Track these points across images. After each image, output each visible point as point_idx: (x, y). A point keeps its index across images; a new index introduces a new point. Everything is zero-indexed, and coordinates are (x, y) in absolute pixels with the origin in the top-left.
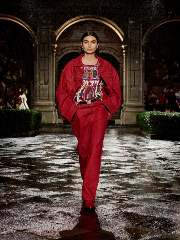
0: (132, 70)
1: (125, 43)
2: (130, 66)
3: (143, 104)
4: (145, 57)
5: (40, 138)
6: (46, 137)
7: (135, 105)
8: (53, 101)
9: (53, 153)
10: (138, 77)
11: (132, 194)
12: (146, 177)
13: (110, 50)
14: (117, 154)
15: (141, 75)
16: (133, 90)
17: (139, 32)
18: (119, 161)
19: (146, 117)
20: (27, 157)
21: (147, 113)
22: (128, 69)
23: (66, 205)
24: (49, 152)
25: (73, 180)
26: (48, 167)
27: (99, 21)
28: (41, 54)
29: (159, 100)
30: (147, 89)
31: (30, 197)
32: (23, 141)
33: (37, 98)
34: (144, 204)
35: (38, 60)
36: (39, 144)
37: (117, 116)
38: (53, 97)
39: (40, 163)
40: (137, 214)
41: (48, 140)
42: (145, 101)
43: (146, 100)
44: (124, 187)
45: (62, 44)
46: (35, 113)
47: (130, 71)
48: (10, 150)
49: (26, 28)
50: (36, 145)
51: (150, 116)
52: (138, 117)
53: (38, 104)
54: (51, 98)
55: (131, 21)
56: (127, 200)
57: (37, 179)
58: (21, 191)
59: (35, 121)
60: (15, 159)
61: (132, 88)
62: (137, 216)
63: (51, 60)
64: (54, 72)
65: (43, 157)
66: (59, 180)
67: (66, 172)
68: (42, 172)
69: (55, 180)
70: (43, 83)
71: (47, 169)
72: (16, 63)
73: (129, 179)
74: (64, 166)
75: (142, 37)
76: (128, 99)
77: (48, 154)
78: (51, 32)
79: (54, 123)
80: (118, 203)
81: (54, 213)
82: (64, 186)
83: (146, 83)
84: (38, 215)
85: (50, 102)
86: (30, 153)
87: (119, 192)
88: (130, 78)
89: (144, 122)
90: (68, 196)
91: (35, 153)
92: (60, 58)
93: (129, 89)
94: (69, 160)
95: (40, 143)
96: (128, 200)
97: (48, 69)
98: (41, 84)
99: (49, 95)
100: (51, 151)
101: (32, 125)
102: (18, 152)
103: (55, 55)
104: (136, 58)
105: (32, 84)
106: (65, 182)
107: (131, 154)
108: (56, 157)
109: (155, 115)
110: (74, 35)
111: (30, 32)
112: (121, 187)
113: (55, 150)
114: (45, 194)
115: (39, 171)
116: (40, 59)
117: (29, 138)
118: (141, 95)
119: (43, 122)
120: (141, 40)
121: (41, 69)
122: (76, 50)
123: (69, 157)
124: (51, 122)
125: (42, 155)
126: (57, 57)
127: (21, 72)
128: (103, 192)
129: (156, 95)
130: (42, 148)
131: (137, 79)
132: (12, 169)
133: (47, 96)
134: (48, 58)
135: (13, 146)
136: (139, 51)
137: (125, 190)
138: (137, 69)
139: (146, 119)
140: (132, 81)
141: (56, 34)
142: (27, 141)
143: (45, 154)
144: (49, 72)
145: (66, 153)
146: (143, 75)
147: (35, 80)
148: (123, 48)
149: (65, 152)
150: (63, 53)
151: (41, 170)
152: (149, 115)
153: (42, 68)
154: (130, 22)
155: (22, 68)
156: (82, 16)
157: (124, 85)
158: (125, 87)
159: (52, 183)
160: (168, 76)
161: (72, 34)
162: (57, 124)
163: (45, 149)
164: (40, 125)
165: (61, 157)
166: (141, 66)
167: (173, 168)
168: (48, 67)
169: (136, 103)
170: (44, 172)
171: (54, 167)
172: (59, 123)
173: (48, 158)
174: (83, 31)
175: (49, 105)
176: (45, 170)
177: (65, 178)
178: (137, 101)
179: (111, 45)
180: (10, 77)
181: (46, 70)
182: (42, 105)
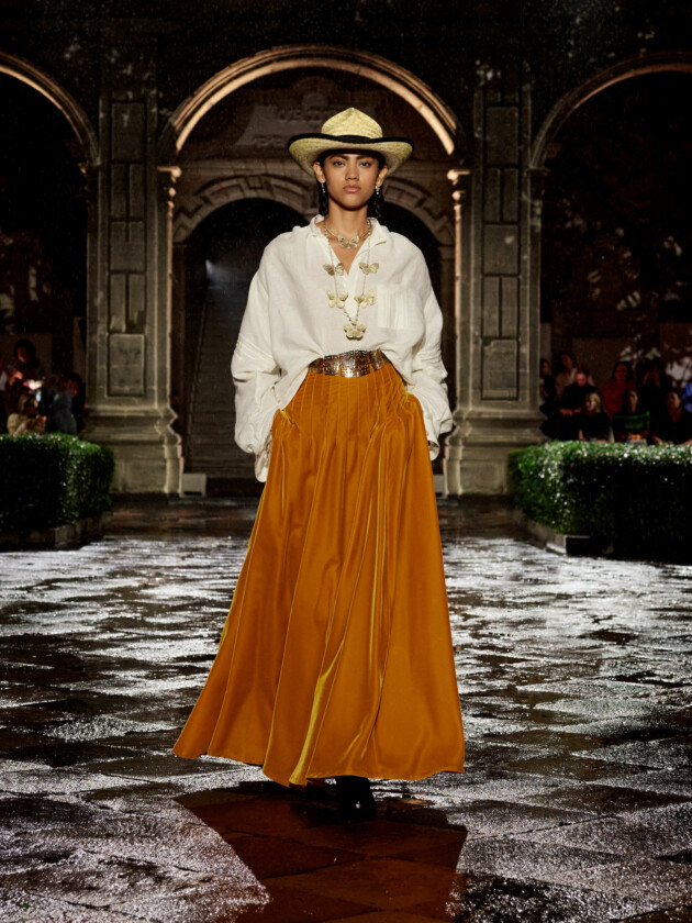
0: (490, 271)
1: (462, 162)
2: (483, 256)
3: (533, 411)
4: (543, 217)
5: (99, 552)
7: (501, 416)
8: (162, 399)
9: (138, 615)
10: (516, 300)
12: (501, 716)
13: (399, 189)
15: (526, 291)
16: (495, 353)
17: (517, 114)
19: (548, 465)
20: (29, 631)
21: (551, 450)
22: (475, 269)
23: (146, 831)
24: (125, 611)
26: (107, 673)
27: (352, 68)
28: (113, 207)
29: (599, 394)
30: (553, 350)
31: (2, 797)
32: (28, 567)
33: (99, 387)
35: (103, 229)
36: (90, 578)
38: (162, 381)
39: (76, 657)
41: (125, 563)
42: (545, 399)
43: (547, 395)
45: (201, 164)
46: (83, 449)
47: (480, 277)
50: (74, 585)
51: (564, 461)
52: (517, 464)
53: (102, 414)
54: (155, 388)
55: (486, 71)
57: (48, 724)
59: (85, 482)
61: (491, 349)
63: (156, 234)
64: (165, 282)
65: (94, 634)
66: (138, 729)
67: (177, 696)
68: (75, 696)
69: (121, 727)
70: (124, 328)
71: (97, 685)
72: (11, 245)
74: (175, 667)
75: (529, 137)
76: (474, 394)
77: (116, 619)
79: (167, 490)
81: (85, 866)
82: (155, 753)
83: (548, 327)
85: (152, 403)
86: (46, 614)
88: (482, 304)
90: (164, 793)
91: (63, 615)
92: (192, 224)
93: (475, 351)
94: (198, 646)
95: (93, 573)
97: (142, 269)
98: (111, 332)
99: (149, 374)
100: (133, 607)
101: (71, 497)
103: (174, 209)
104: (512, 223)
105: (77, 331)
106: (164, 735)
107: (461, 618)
108: (149, 633)
109: (586, 455)
110: (251, 130)
111: (68, 117)
113: (151, 602)
114: (68, 788)
115: (67, 691)
116: (110, 228)
117: (53, 554)
118: (525, 374)
119: (119, 488)
120: (526, 149)
121: (112, 268)
122: (262, 188)
123: (201, 632)
124: (155, 489)
125: (89, 625)
126: (183, 218)
127: (33, 282)
129: (587, 373)
131: (510, 309)
133: (137, 382)
134: (141, 224)
136: (520, 195)
138: (512, 268)
139: (548, 475)
140: (490, 314)
141: (177, 123)
142: (43, 567)
143: (102, 622)
144: (146, 282)
145: (192, 615)
146: (533, 292)
147: (88, 314)
148: (455, 183)
149: (188, 613)
151: (72, 687)
152: (561, 458)
153: (117, 263)
154: (481, 73)
155: (35, 266)
156: (277, 52)
157: (458, 331)
158: (463, 342)
159: (112, 739)
160: (637, 295)
161: (246, 124)
162: (181, 496)
163: (111, 601)
164: (105, 501)
165: (168, 633)
166: (526, 257)
167: (654, 675)
168: (143, 256)
169: (508, 408)
170: (82, 696)
171: (129, 673)
172: (189, 489)
173: (114, 636)
174: (291, 112)
175: (146, 418)
176: (92, 686)
177: (165, 720)
178: (510, 399)
179: (404, 170)
181: (135, 272)
182: (119, 419)
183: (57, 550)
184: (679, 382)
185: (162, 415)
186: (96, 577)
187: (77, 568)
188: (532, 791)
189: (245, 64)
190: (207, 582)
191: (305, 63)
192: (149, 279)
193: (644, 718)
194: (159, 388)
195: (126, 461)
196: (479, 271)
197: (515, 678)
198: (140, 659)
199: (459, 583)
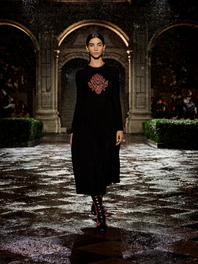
0: (138, 76)
1: (130, 48)
2: (136, 72)
3: (149, 111)
4: (151, 62)
5: (39, 148)
7: (141, 113)
8: (55, 109)
9: (49, 164)
10: (144, 83)
11: (122, 207)
12: (141, 190)
15: (147, 81)
16: (140, 97)
17: (144, 36)
19: (153, 125)
20: (21, 168)
21: (153, 121)
22: (134, 75)
24: (45, 163)
25: (64, 193)
28: (42, 60)
30: (154, 95)
32: (21, 152)
33: (39, 106)
34: (132, 219)
35: (40, 66)
36: (37, 155)
38: (55, 105)
39: (33, 175)
41: (46, 150)
44: (115, 200)
45: (65, 50)
46: (36, 122)
47: (136, 77)
48: (5, 161)
50: (32, 156)
51: (157, 124)
52: (145, 125)
53: (40, 113)
54: (53, 106)
55: (137, 26)
56: (115, 214)
57: (26, 192)
60: (8, 171)
61: (138, 95)
63: (54, 67)
64: (56, 79)
65: (37, 169)
66: (48, 193)
68: (32, 185)
69: (44, 193)
70: (45, 91)
73: (123, 191)
74: (58, 177)
75: (148, 42)
76: (134, 107)
77: (43, 165)
78: (53, 37)
79: (56, 132)
82: (53, 200)
83: (153, 89)
85: (53, 110)
86: (25, 164)
87: (109, 205)
88: (136, 85)
91: (29, 164)
92: (63, 64)
93: (134, 96)
94: (63, 172)
95: (37, 153)
97: (50, 76)
98: (42, 92)
99: (52, 102)
100: (48, 162)
102: (12, 163)
103: (58, 61)
104: (143, 64)
105: (34, 92)
106: (55, 195)
107: (131, 164)
108: (51, 169)
109: (162, 122)
110: (77, 41)
112: (113, 200)
113: (52, 161)
114: (30, 208)
116: (42, 66)
118: (147, 102)
119: (45, 132)
120: (147, 45)
121: (42, 76)
122: (80, 55)
123: (65, 168)
124: (54, 132)
125: (37, 167)
126: (61, 63)
127: (22, 79)
130: (38, 159)
133: (49, 104)
134: (50, 65)
135: (8, 157)
136: (145, 57)
137: (116, 204)
138: (143, 75)
139: (152, 127)
140: (138, 87)
141: (59, 39)
143: (39, 166)
144: (51, 79)
145: (62, 164)
146: (149, 81)
147: (36, 88)
148: (129, 54)
150: (66, 59)
151: (32, 182)
153: (44, 75)
154: (135, 26)
155: (23, 76)
156: (84, 21)
157: (130, 92)
158: (131, 94)
159: (42, 196)
160: (175, 82)
161: (76, 39)
162: (60, 133)
163: (42, 160)
165: (56, 169)
166: (147, 72)
167: (180, 179)
168: (50, 73)
169: (143, 111)
170: (34, 185)
171: (46, 179)
172: (62, 132)
173: (43, 169)
178: (143, 108)
179: (117, 51)
180: (12, 85)
181: (48, 77)
182: (44, 114)
184: (186, 104)
185: (55, 113)
187: (33, 152)
188: (149, 209)
189: (76, 24)
190: (66, 155)
191: (91, 24)
193: (177, 190)
194: (54, 106)
195: (46, 125)
197: (145, 180)
198: (49, 175)
199: (130, 155)
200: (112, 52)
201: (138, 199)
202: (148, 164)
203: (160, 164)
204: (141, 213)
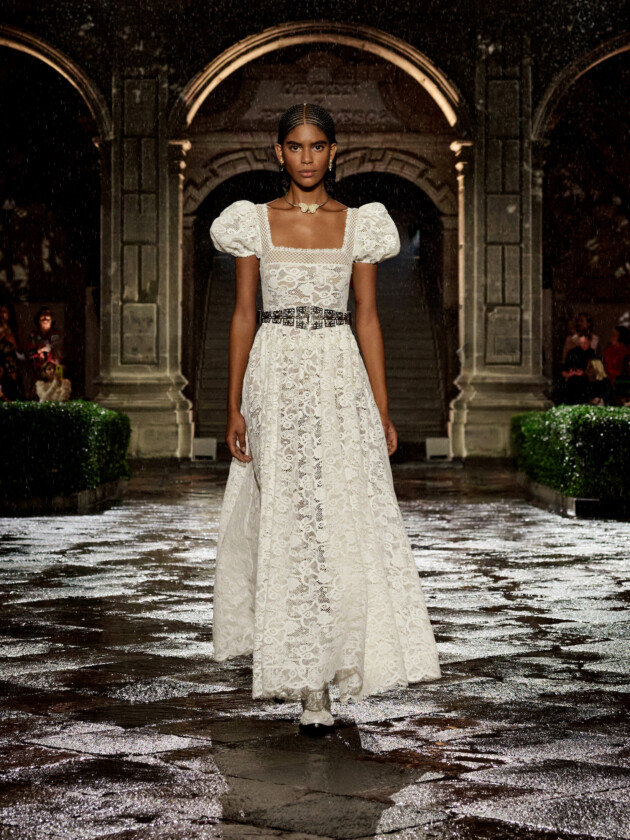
0: (493, 240)
1: (465, 133)
2: (486, 225)
3: (537, 376)
4: (544, 187)
5: (122, 516)
6: (146, 513)
7: (504, 381)
8: (174, 366)
9: (176, 578)
10: (518, 269)
11: (496, 743)
12: (553, 676)
13: (401, 161)
14: (435, 581)
15: (528, 258)
16: (498, 320)
17: (517, 87)
18: (442, 610)
20: (70, 594)
21: (558, 414)
22: (479, 238)
24: (162, 574)
26: (157, 635)
27: (357, 44)
28: (125, 181)
30: (553, 316)
31: (82, 759)
32: (57, 531)
33: (113, 355)
34: (544, 786)
35: (116, 201)
36: (120, 543)
37: (434, 423)
38: (173, 349)
39: (124, 620)
40: (517, 825)
41: (154, 525)
44: (462, 715)
45: (208, 139)
46: (105, 416)
47: (484, 245)
49: (66, 76)
50: (106, 549)
52: (520, 427)
53: (116, 381)
54: (167, 355)
55: (488, 46)
56: (474, 770)
57: (111, 685)
58: (46, 734)
59: (105, 448)
60: (23, 604)
61: (495, 315)
62: (518, 835)
63: (168, 205)
64: (177, 253)
65: (136, 597)
66: (200, 691)
68: (130, 658)
69: (183, 689)
70: (136, 298)
71: (152, 646)
72: (25, 218)
73: (483, 683)
75: (530, 109)
76: (478, 358)
77: (154, 582)
78: (164, 89)
79: (178, 454)
80: (439, 780)
81: (179, 826)
82: (222, 714)
83: (549, 291)
84: (117, 831)
85: (165, 371)
86: (85, 577)
87: (445, 735)
88: (486, 272)
89: (540, 449)
91: (103, 578)
92: (201, 195)
93: (479, 317)
95: (123, 537)
96: (478, 769)
97: (155, 240)
98: (124, 301)
100: (170, 570)
101: (92, 463)
102: (33, 574)
103: (184, 181)
104: (514, 193)
106: (223, 697)
108: (190, 596)
111: (81, 93)
112: (453, 714)
113: (186, 565)
114: (145, 747)
115: (121, 653)
116: (122, 201)
117: (77, 518)
118: (528, 340)
119: (134, 454)
120: (527, 123)
121: (125, 238)
122: (267, 161)
124: (169, 454)
125: (130, 588)
126: (192, 190)
127: (46, 253)
128: (379, 736)
130: (132, 557)
131: (513, 277)
132: (12, 643)
133: (150, 350)
134: (153, 196)
135: (14, 550)
136: (521, 166)
137: (468, 730)
138: (514, 237)
140: (493, 282)
141: (187, 98)
142: (73, 531)
143: (143, 583)
144: (158, 251)
146: (535, 258)
147: (102, 284)
148: (457, 155)
150: (215, 174)
151: (127, 648)
153: (129, 234)
154: (483, 47)
155: (49, 238)
156: (285, 28)
157: (461, 301)
158: (466, 311)
159: (175, 700)
161: (252, 98)
162: (193, 460)
163: (146, 565)
164: (122, 466)
166: (528, 226)
168: (155, 230)
169: (511, 373)
170: (138, 658)
171: (179, 635)
172: (199, 454)
173: (156, 598)
174: (296, 86)
175: (159, 385)
176: (145, 648)
177: (224, 681)
178: (513, 364)
179: (406, 142)
180: (3, 272)
181: (147, 243)
182: (135, 385)
183: (81, 514)
185: (173, 381)
186: (126, 541)
187: (105, 531)
188: (597, 752)
189: (253, 40)
191: (311, 39)
192: (161, 249)
194: (171, 356)
195: (140, 427)
196: (483, 239)
197: (558, 639)
198: (187, 621)
199: (481, 546)
200: (393, 146)
201: (547, 711)
202: (556, 579)
203: (602, 577)
204: (571, 764)
